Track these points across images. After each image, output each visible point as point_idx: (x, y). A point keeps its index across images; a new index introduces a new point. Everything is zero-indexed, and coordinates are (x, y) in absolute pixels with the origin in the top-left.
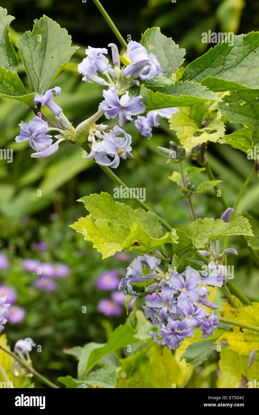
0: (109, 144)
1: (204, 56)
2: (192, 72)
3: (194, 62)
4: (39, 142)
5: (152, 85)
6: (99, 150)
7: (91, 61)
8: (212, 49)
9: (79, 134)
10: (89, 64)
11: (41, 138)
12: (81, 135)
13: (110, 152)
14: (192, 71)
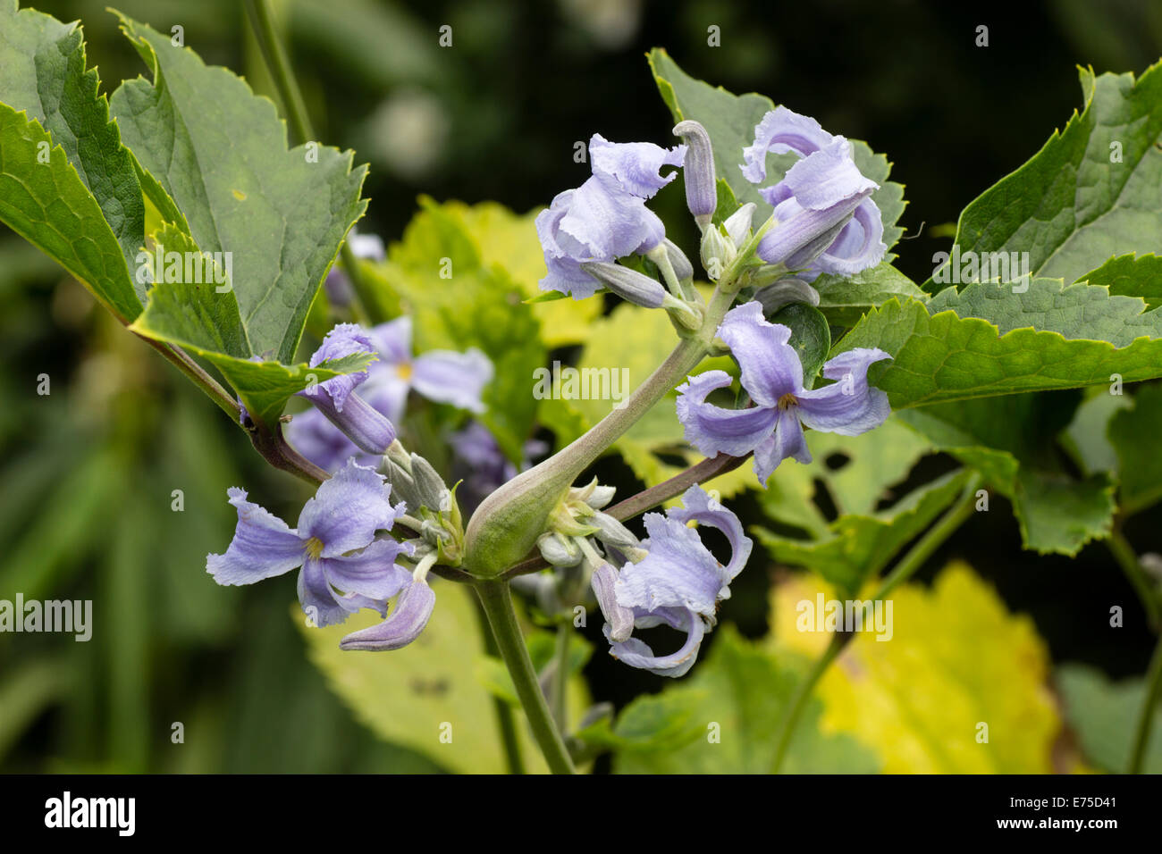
0: (690, 570)
1: (1027, 169)
2: (977, 239)
3: (987, 197)
4: (362, 575)
5: (839, 302)
6: (649, 596)
7: (619, 199)
8: (1055, 140)
9: (502, 531)
10: (612, 212)
11: (375, 560)
12: (508, 537)
13: (699, 604)
14: (979, 234)
